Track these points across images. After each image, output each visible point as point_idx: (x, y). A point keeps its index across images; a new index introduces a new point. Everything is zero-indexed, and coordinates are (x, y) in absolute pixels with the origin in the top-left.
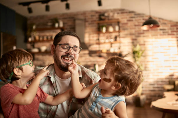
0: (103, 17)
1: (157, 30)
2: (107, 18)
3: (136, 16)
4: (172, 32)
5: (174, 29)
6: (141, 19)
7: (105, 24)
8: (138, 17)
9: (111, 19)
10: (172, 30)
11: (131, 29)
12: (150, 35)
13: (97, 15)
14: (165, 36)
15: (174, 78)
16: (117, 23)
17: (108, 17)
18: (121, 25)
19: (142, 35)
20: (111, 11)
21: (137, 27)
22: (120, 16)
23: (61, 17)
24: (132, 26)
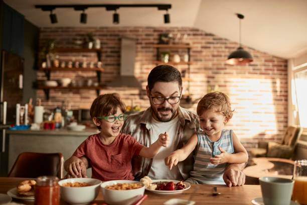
0: (164, 39)
1: (245, 65)
2: (172, 41)
3: (215, 41)
4: (266, 70)
5: (269, 66)
6: (223, 46)
7: (168, 50)
8: (217, 43)
9: (178, 43)
10: (266, 67)
11: (206, 60)
12: (234, 71)
13: (156, 35)
14: (255, 75)
15: (265, 139)
16: (187, 50)
17: (174, 39)
18: (191, 53)
19: (222, 71)
20: (179, 31)
21: (215, 59)
22: (190, 39)
23: (98, 33)
24: (209, 56)
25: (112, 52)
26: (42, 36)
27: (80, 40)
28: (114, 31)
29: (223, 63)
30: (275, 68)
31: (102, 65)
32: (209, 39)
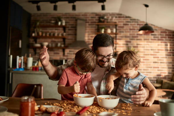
0: (102, 20)
1: (149, 35)
2: (106, 21)
3: (131, 21)
4: (161, 37)
5: (163, 35)
6: (136, 23)
7: (104, 26)
8: (133, 22)
9: (110, 22)
11: (126, 32)
12: (143, 38)
13: (97, 18)
14: (155, 41)
15: (161, 78)
16: (115, 26)
17: (107, 19)
18: (117, 28)
19: (136, 38)
20: (110, 15)
21: (131, 31)
22: (117, 20)
23: (64, 17)
24: (128, 29)
25: (71, 27)
26: (32, 18)
27: (54, 20)
28: (73, 15)
29: (136, 33)
30: (167, 37)
31: (66, 35)
32: (128, 20)
